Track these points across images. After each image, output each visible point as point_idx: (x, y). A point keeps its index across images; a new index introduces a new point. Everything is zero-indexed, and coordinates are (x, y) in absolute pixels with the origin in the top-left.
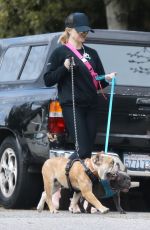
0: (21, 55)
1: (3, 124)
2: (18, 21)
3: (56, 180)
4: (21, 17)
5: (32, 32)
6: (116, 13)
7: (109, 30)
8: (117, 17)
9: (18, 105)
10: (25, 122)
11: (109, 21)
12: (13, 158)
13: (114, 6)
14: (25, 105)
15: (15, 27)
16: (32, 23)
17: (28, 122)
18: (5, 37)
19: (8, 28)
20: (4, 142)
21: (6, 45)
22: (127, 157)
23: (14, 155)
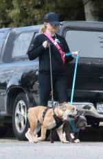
0: (29, 39)
1: (17, 84)
2: (26, 16)
3: (38, 121)
4: (28, 13)
5: (36, 23)
6: (91, 10)
7: (87, 21)
8: (92, 12)
9: (27, 72)
10: (31, 83)
11: (86, 15)
12: (24, 107)
13: (90, 5)
14: (32, 72)
15: (25, 20)
16: (36, 17)
17: (34, 83)
18: (18, 26)
19: (20, 21)
20: (18, 96)
21: (19, 32)
22: (99, 106)
23: (24, 104)
